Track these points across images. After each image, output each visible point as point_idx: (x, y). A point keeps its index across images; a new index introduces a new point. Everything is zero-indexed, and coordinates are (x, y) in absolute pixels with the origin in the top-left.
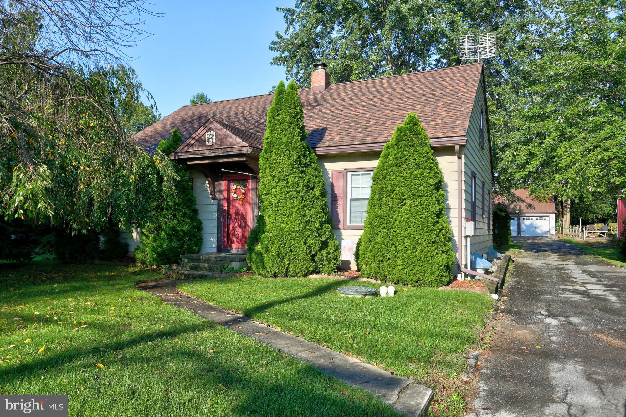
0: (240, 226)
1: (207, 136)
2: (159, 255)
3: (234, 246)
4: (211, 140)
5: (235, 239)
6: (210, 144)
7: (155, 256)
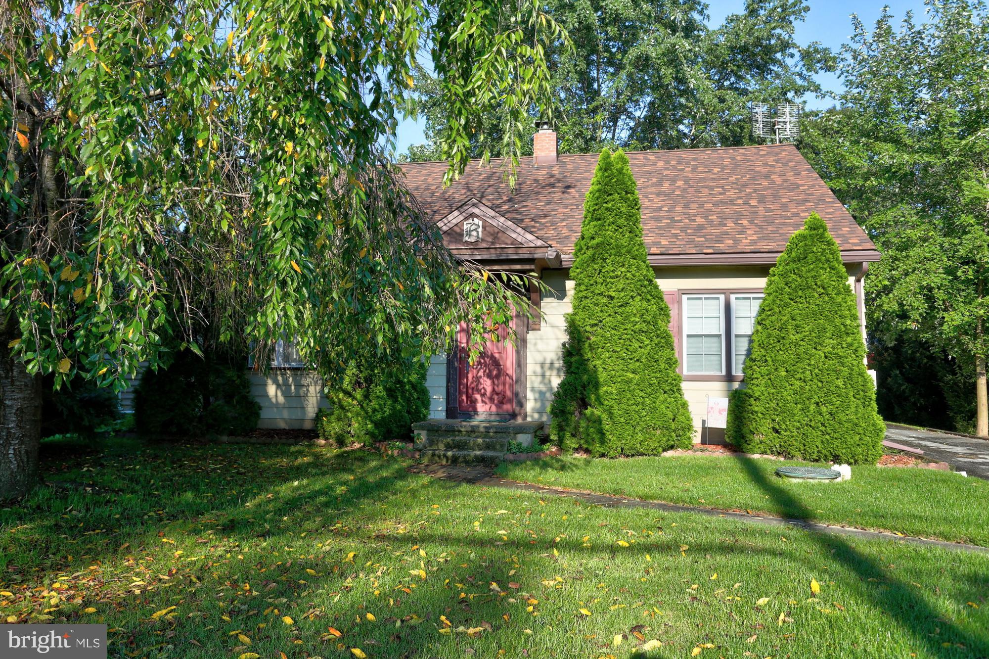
0: (489, 376)
1: (465, 227)
2: (376, 424)
3: (480, 407)
4: (474, 233)
5: (478, 397)
6: (473, 240)
7: (370, 426)
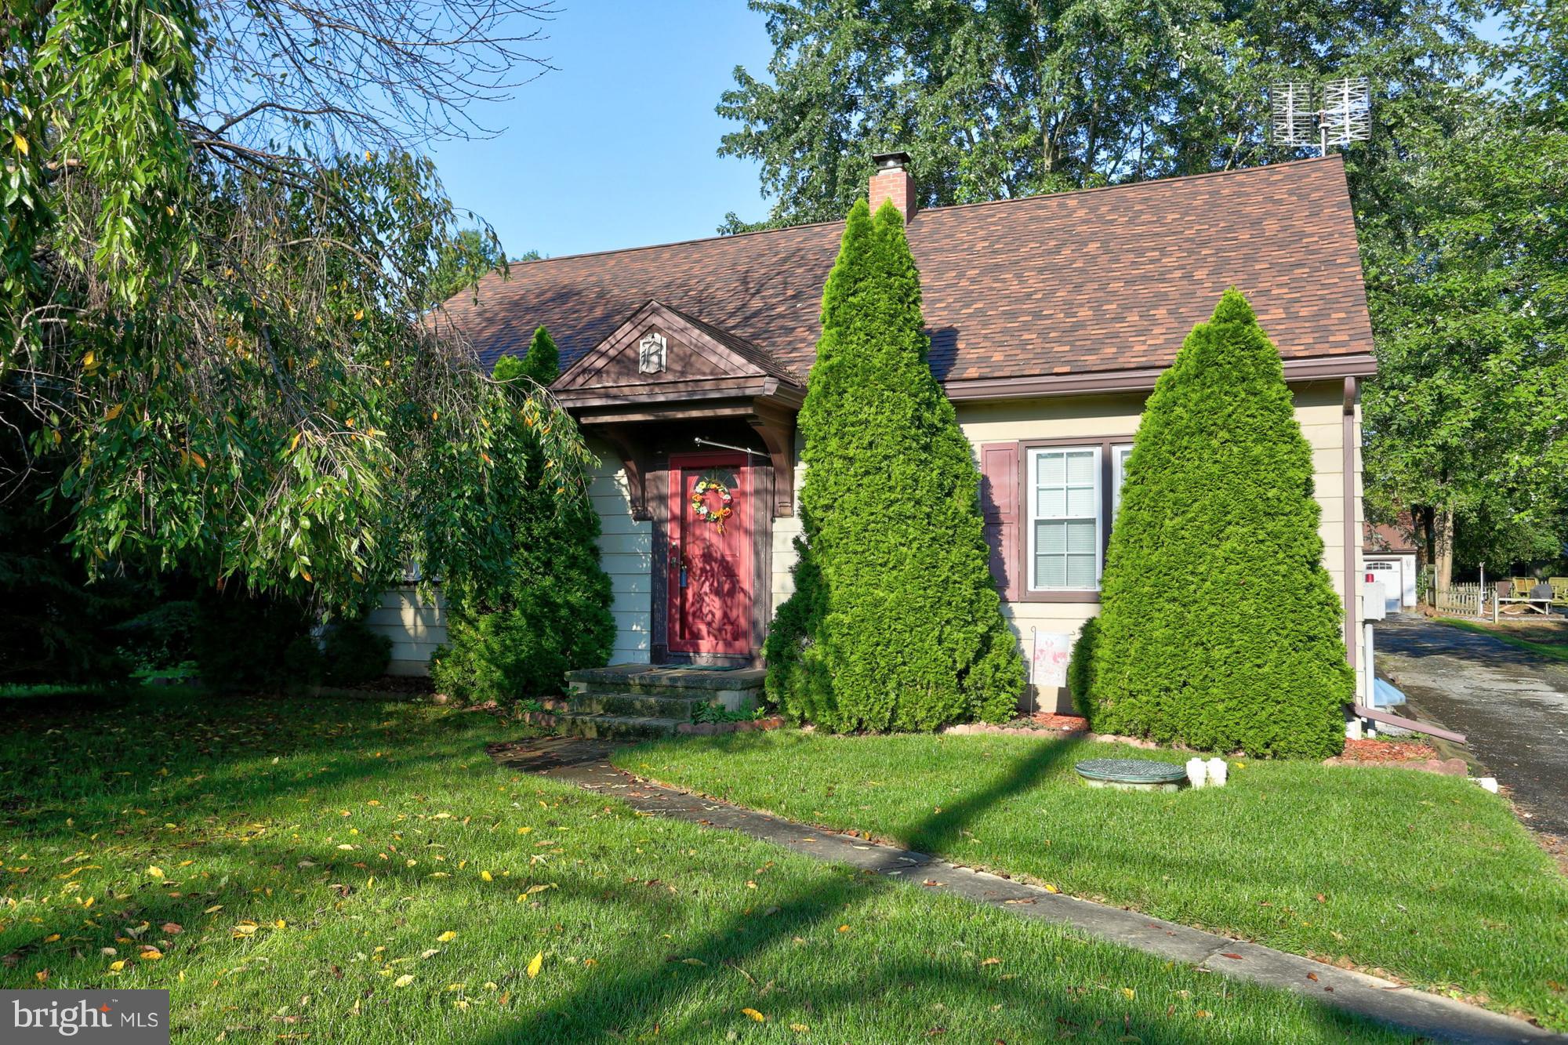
0: (717, 592)
1: (641, 349)
2: (507, 671)
3: (706, 644)
4: (655, 359)
5: (704, 628)
6: (652, 369)
7: (498, 675)
